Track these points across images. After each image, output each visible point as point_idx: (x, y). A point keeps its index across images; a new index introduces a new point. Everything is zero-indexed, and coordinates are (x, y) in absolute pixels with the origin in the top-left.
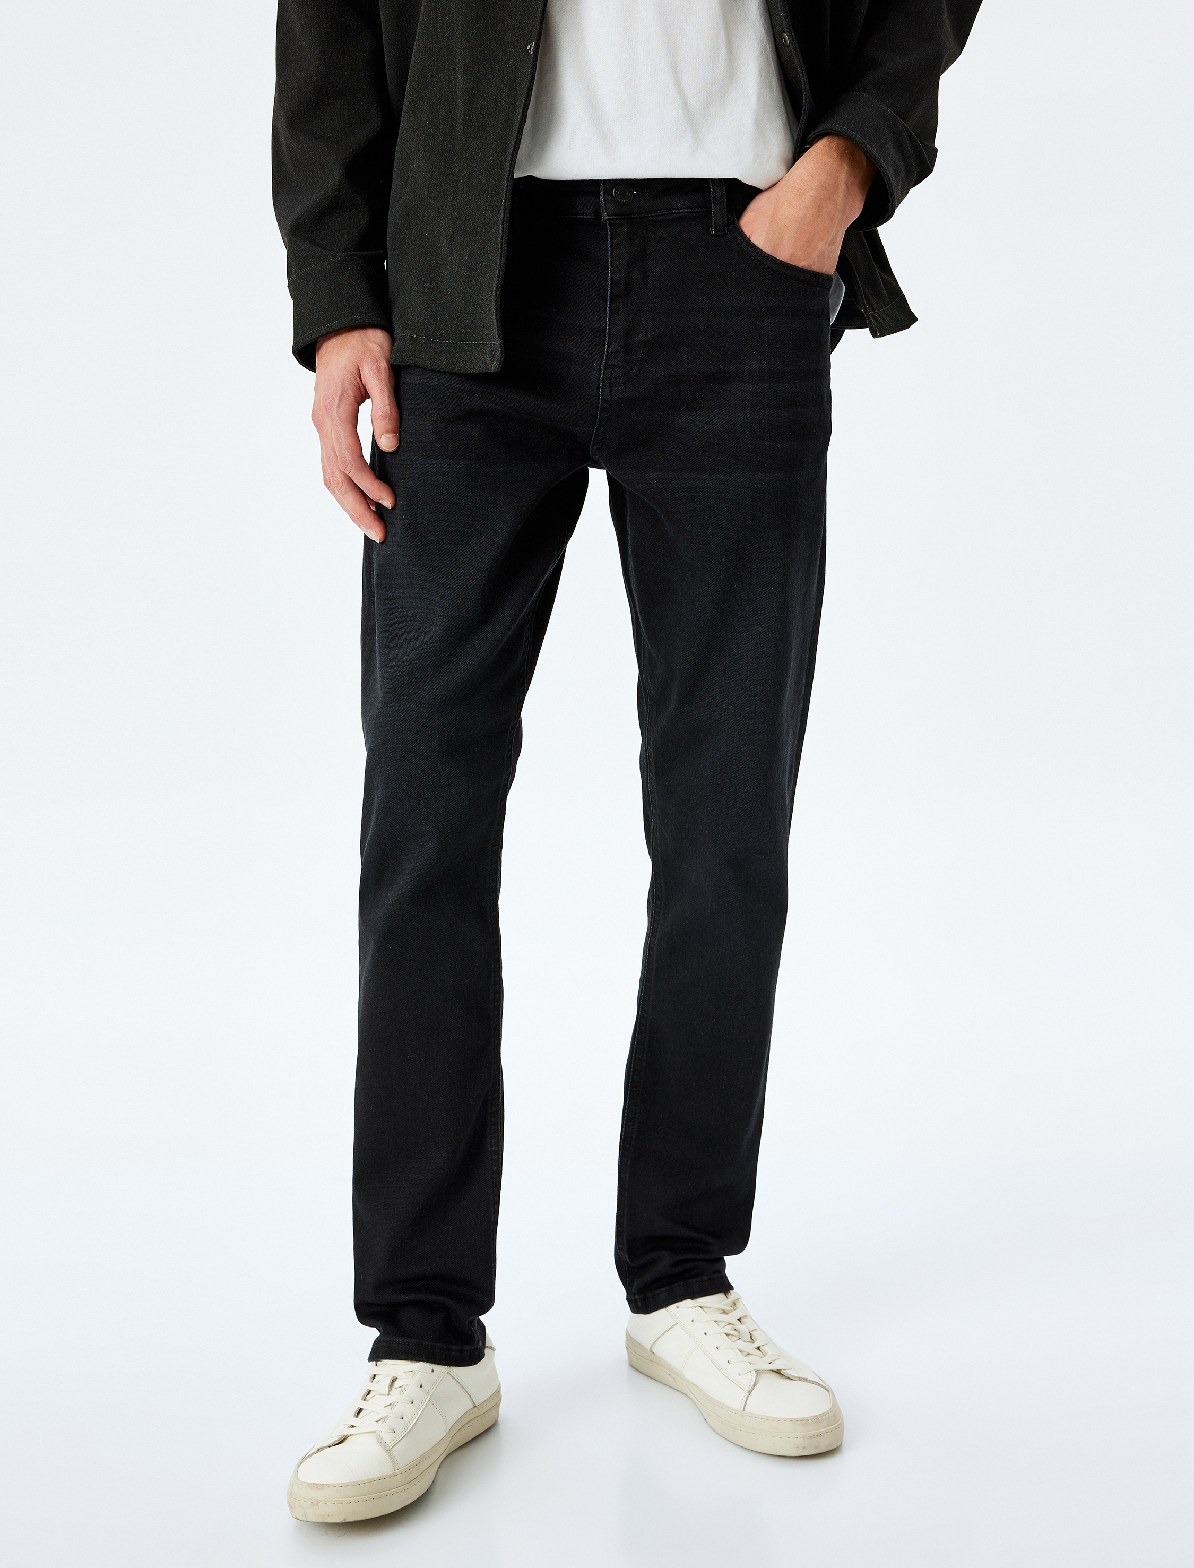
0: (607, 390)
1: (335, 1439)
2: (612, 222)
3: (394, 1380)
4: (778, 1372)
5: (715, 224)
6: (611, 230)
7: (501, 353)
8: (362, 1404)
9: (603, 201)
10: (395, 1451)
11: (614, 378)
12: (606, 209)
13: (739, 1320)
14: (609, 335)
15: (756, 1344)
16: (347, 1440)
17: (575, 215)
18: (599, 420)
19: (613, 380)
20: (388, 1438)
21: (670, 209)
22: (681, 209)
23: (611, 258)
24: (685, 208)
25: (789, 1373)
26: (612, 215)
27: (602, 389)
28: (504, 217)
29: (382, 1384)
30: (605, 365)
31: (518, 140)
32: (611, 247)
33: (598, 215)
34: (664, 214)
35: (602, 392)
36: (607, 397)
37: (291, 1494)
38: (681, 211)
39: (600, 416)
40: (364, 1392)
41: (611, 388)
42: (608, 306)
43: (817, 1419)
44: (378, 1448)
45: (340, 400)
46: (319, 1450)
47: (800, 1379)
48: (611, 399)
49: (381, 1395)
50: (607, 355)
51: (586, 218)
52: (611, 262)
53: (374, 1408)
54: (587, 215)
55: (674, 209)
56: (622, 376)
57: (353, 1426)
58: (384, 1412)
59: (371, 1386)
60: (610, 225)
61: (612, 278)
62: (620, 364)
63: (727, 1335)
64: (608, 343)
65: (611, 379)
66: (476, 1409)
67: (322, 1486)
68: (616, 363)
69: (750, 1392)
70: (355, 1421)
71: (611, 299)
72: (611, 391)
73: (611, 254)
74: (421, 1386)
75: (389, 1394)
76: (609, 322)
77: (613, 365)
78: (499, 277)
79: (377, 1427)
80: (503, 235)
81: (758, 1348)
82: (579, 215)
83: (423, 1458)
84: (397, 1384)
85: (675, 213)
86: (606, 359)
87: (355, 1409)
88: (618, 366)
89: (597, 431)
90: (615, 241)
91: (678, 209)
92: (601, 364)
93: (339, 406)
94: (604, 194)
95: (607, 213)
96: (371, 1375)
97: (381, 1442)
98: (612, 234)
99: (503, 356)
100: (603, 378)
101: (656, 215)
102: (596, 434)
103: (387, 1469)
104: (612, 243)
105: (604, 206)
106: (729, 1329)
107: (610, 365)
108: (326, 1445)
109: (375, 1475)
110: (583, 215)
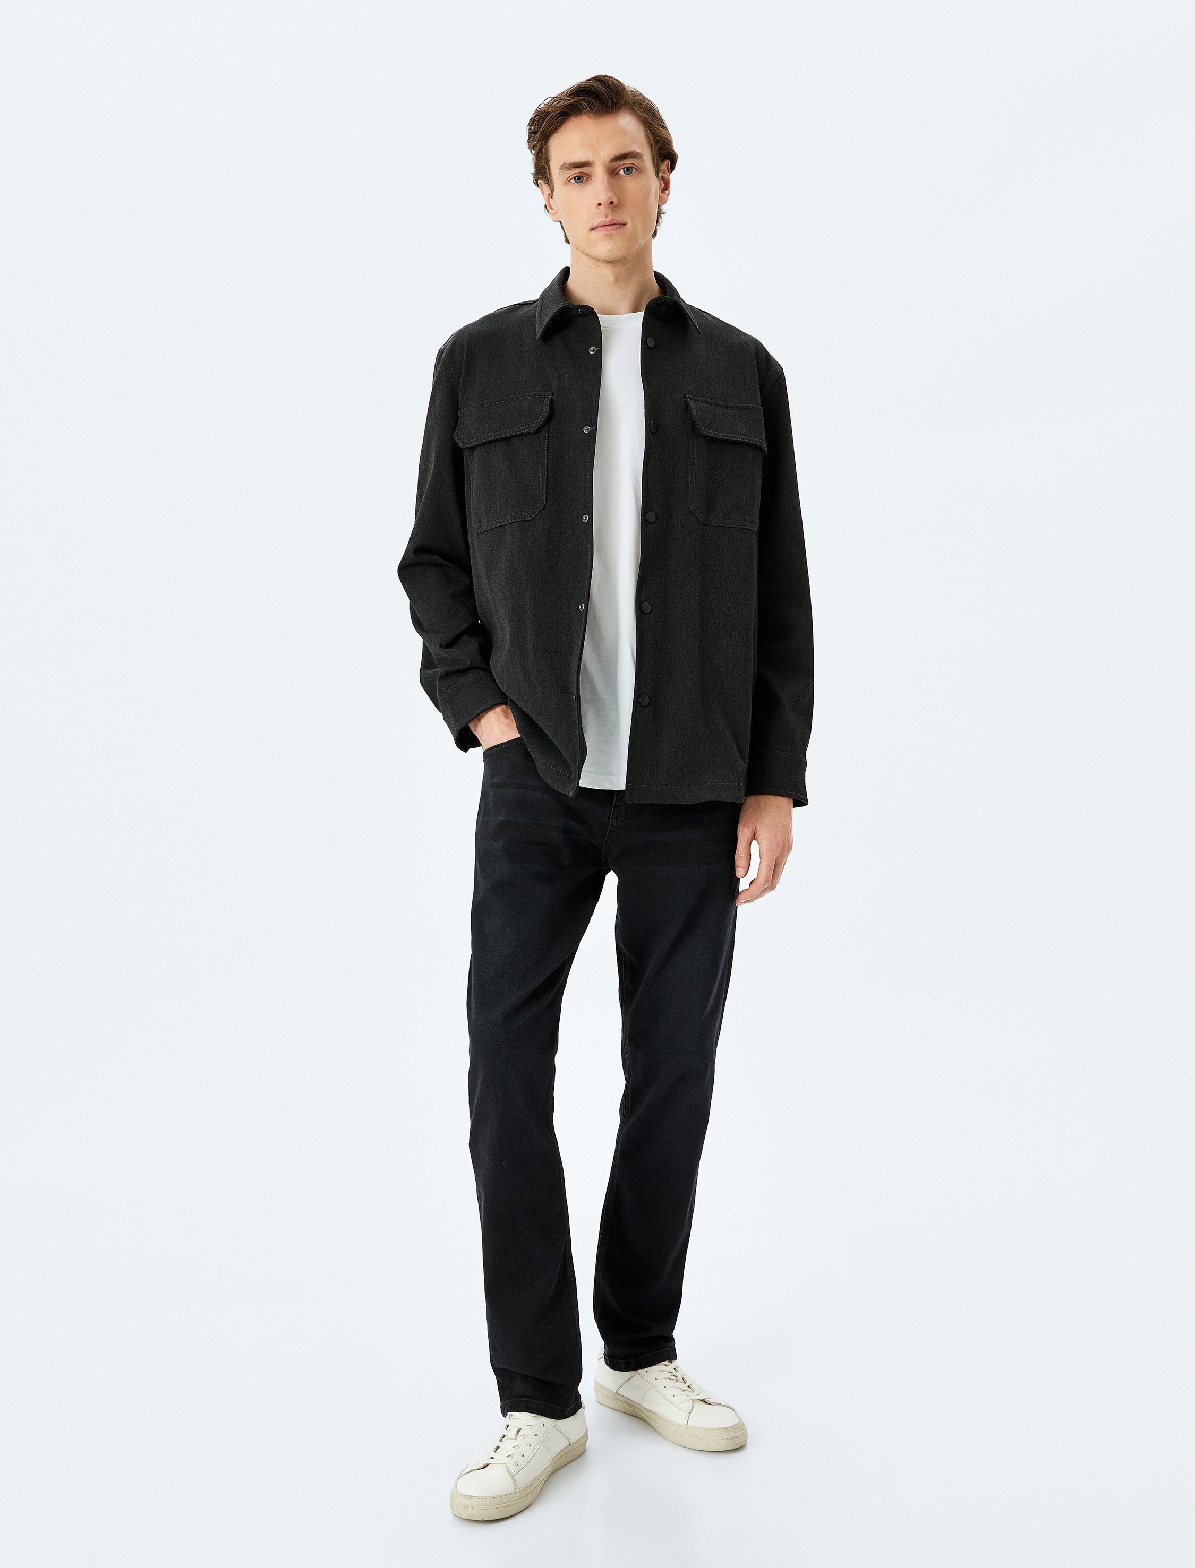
1: (482, 1465)
3: (519, 1431)
4: (703, 1401)
8: (499, 1444)
10: (517, 1478)
13: (674, 1369)
15: (688, 1384)
16: (488, 1466)
20: (513, 1469)
25: (710, 1401)
29: (511, 1433)
35: (611, 821)
36: (614, 824)
37: (452, 1499)
40: (501, 1436)
43: (734, 1427)
44: (507, 1475)
46: (471, 1471)
47: (717, 1404)
48: (616, 825)
49: (511, 1439)
53: (507, 1446)
57: (492, 1458)
58: (512, 1451)
59: (505, 1432)
63: (670, 1379)
66: (570, 1446)
67: (471, 1497)
69: (690, 1413)
70: (494, 1455)
74: (536, 1435)
75: (515, 1439)
79: (507, 1460)
81: (689, 1387)
83: (534, 1481)
84: (520, 1433)
87: (495, 1447)
96: (506, 1425)
97: (509, 1471)
103: (510, 1488)
106: (669, 1375)
108: (475, 1468)
109: (503, 1492)
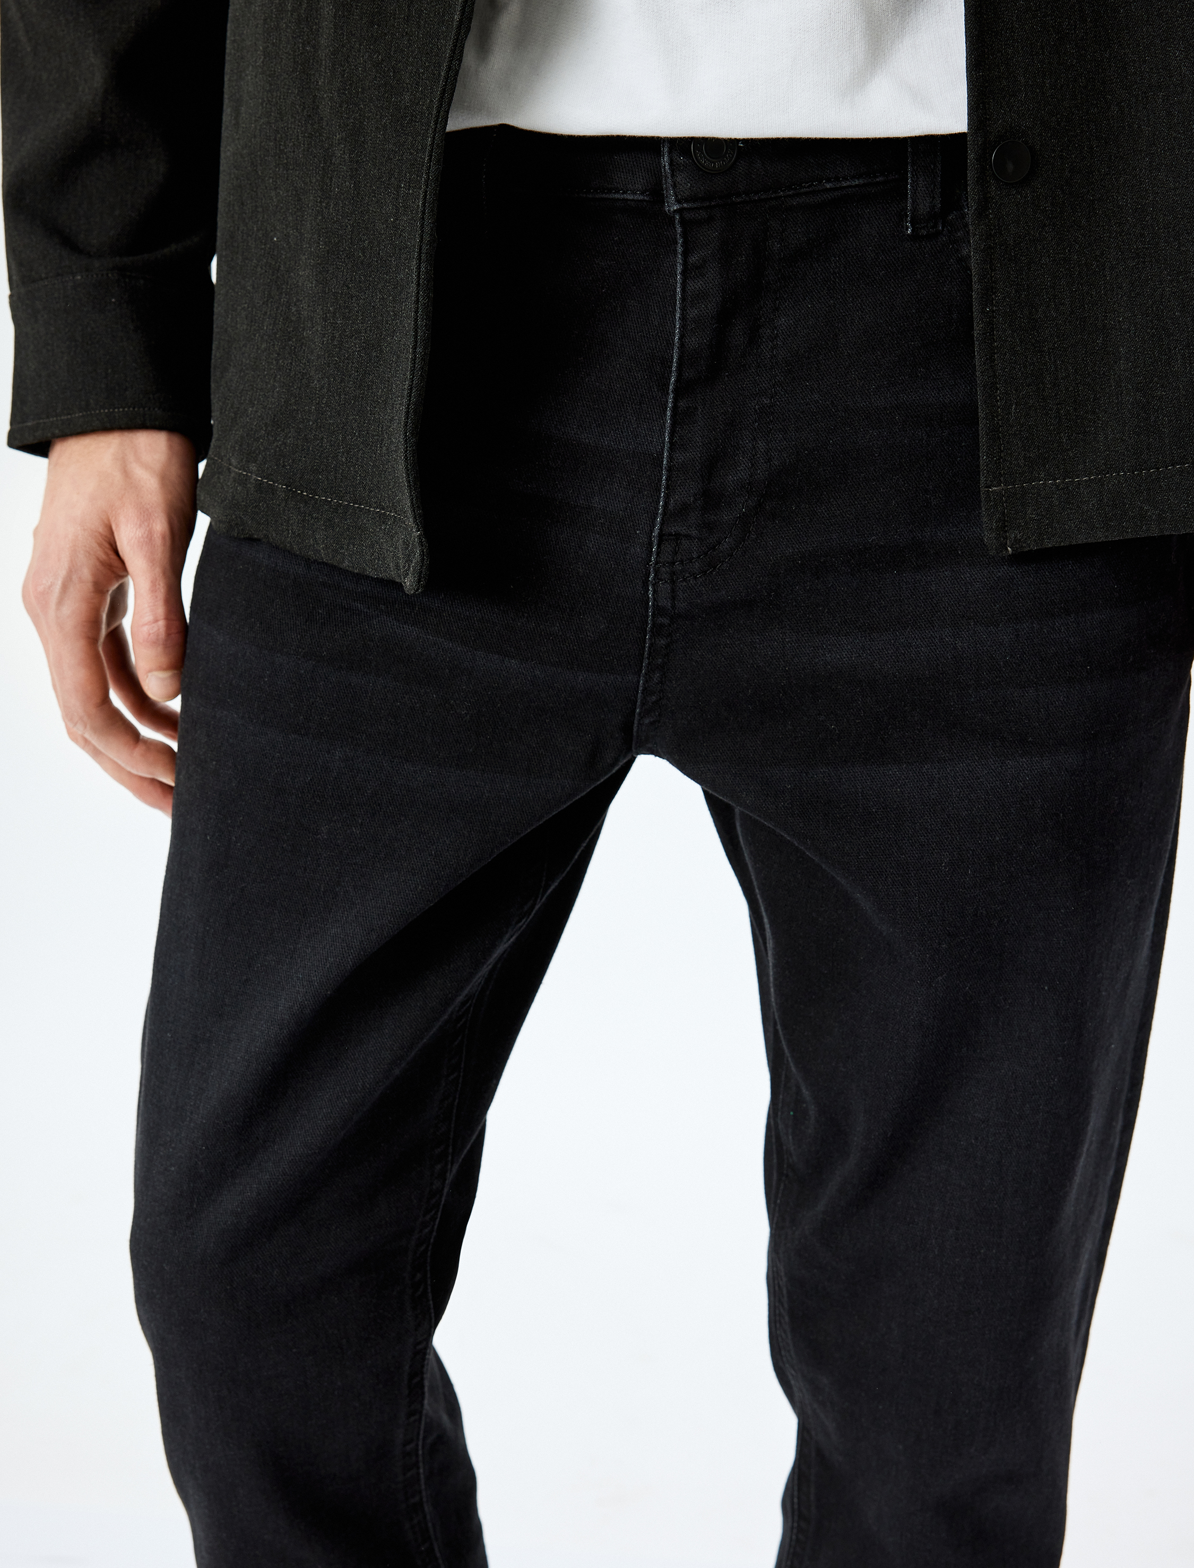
0: (664, 587)
2: (687, 216)
5: (914, 210)
6: (685, 235)
7: (422, 554)
9: (667, 167)
11: (682, 562)
12: (674, 186)
14: (669, 470)
17: (610, 191)
18: (650, 654)
19: (678, 567)
21: (820, 182)
22: (845, 179)
23: (683, 299)
24: (853, 177)
26: (687, 201)
27: (653, 585)
28: (420, 253)
30: (661, 535)
31: (455, 63)
32: (683, 273)
33: (657, 195)
34: (806, 194)
35: (655, 592)
36: (666, 603)
38: (844, 184)
39: (651, 645)
41: (673, 582)
42: (670, 405)
45: (65, 588)
48: (673, 607)
50: (664, 513)
51: (633, 200)
52: (683, 309)
54: (634, 193)
55: (828, 181)
56: (699, 557)
60: (683, 222)
61: (682, 346)
62: (694, 533)
64: (667, 487)
65: (674, 563)
68: (683, 530)
71: (676, 391)
72: (673, 591)
73: (684, 290)
76: (671, 442)
77: (678, 536)
78: (411, 389)
80: (418, 293)
82: (617, 192)
85: (830, 189)
86: (662, 524)
88: (688, 537)
89: (646, 681)
90: (693, 259)
91: (837, 179)
92: (652, 531)
93: (60, 602)
94: (670, 152)
95: (676, 196)
98: (685, 244)
99: (427, 562)
100: (657, 563)
101: (790, 196)
102: (645, 689)
104: (685, 264)
105: (669, 181)
107: (670, 534)
110: (624, 193)
